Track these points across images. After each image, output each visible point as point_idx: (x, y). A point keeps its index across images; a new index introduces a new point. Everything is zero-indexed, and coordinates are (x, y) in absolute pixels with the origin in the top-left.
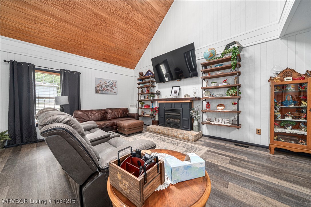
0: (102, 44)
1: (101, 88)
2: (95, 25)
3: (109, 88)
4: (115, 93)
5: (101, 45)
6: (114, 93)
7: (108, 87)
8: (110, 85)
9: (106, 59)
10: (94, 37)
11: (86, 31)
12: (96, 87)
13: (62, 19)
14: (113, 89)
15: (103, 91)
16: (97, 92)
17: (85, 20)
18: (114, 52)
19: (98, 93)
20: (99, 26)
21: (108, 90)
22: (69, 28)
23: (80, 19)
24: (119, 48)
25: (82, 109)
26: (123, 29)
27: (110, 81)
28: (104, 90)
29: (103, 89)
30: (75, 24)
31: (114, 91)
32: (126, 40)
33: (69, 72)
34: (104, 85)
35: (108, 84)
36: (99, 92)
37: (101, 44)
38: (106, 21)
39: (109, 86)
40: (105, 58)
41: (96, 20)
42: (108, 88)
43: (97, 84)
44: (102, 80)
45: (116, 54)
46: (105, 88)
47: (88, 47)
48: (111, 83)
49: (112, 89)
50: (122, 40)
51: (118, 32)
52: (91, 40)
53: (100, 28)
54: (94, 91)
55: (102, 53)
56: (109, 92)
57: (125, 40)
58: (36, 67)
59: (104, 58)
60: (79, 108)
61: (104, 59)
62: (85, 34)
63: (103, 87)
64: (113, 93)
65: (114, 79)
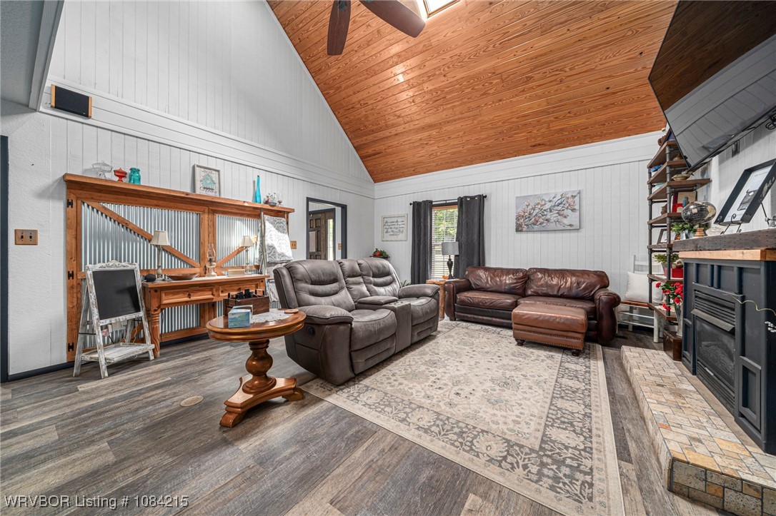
0: (515, 120)
1: (529, 217)
2: (484, 94)
3: (553, 216)
4: (570, 225)
5: (514, 122)
6: (569, 228)
7: (549, 214)
8: (555, 206)
9: (539, 145)
10: (492, 117)
11: (475, 117)
12: (518, 219)
13: (440, 124)
14: (565, 217)
15: (534, 224)
16: (519, 229)
17: (465, 100)
18: (552, 119)
19: (521, 231)
20: (489, 92)
21: (547, 220)
22: (452, 128)
23: (459, 105)
24: (561, 101)
25: (487, 265)
26: (542, 52)
27: (554, 197)
28: (537, 221)
29: (533, 219)
30: (457, 117)
31: (566, 221)
32: (571, 69)
33: (468, 199)
34: (537, 211)
35: (548, 206)
36: (524, 229)
37: (512, 120)
38: (497, 72)
39: (551, 211)
40: (538, 142)
41: (481, 86)
42: (548, 217)
43: (518, 211)
44: (531, 199)
45: (561, 119)
46: (540, 217)
47: (493, 141)
48: (559, 202)
49: (559, 217)
50: (557, 77)
51: (535, 68)
52: (490, 126)
53: (493, 94)
54: (513, 226)
55: (525, 136)
56: (552, 226)
57: (567, 69)
58: (434, 203)
59: (534, 144)
60: (481, 264)
61: (534, 146)
62: (475, 122)
63: (534, 214)
64: (563, 228)
65: (570, 189)
